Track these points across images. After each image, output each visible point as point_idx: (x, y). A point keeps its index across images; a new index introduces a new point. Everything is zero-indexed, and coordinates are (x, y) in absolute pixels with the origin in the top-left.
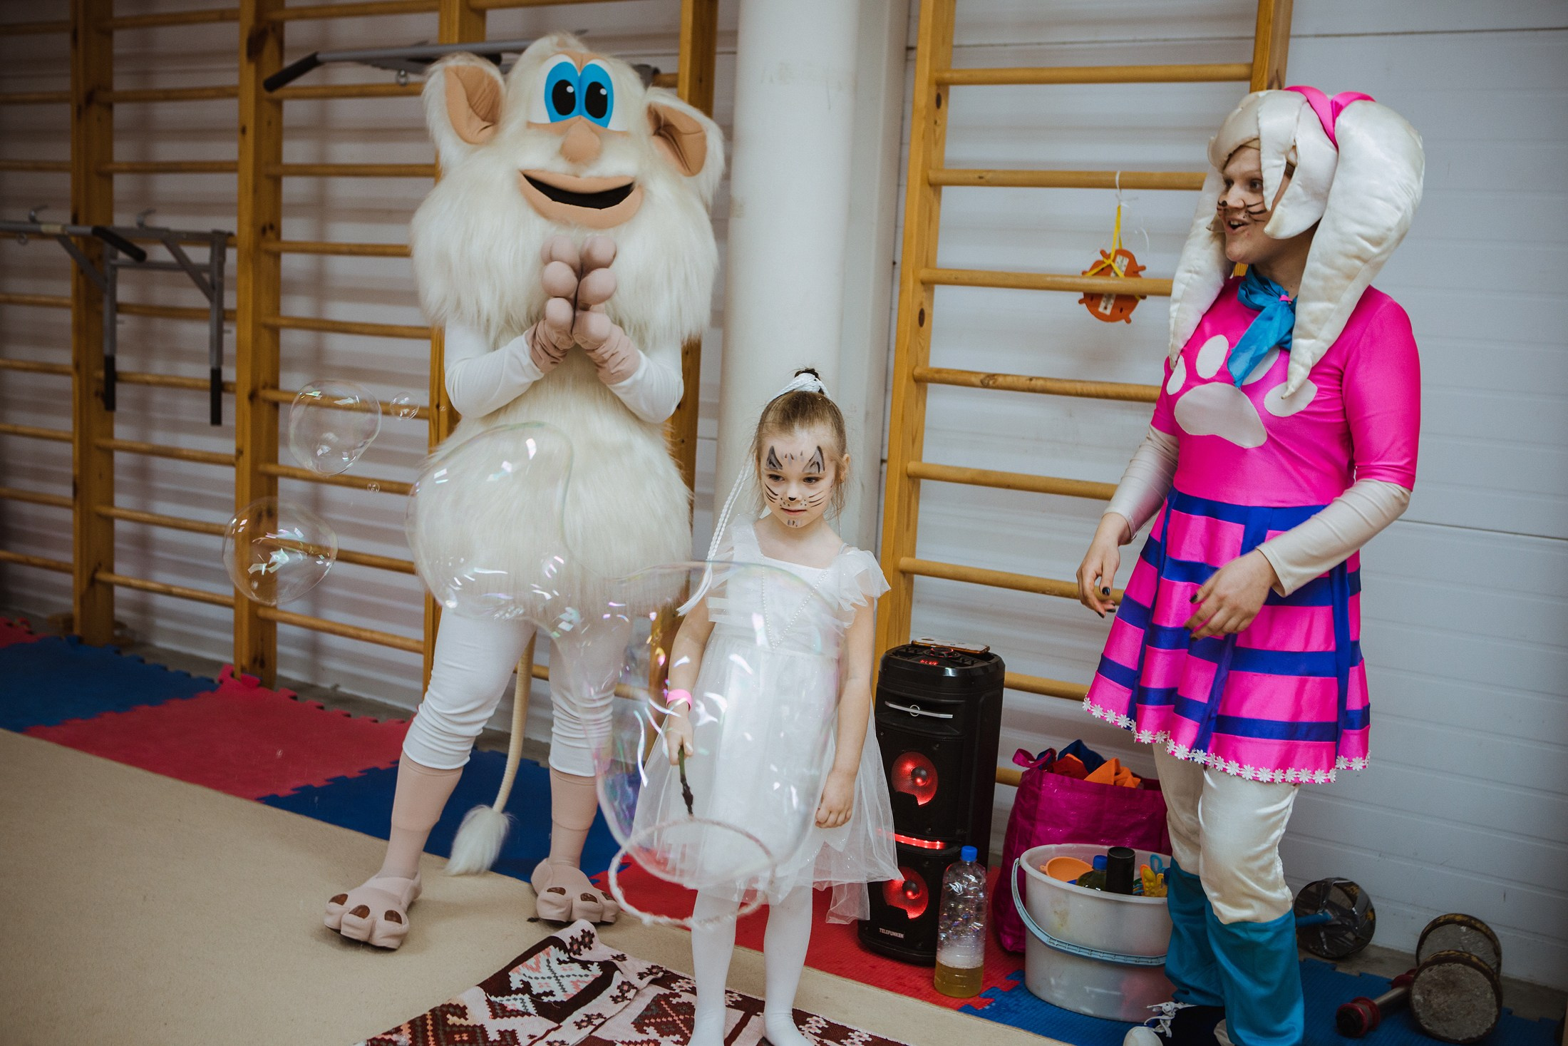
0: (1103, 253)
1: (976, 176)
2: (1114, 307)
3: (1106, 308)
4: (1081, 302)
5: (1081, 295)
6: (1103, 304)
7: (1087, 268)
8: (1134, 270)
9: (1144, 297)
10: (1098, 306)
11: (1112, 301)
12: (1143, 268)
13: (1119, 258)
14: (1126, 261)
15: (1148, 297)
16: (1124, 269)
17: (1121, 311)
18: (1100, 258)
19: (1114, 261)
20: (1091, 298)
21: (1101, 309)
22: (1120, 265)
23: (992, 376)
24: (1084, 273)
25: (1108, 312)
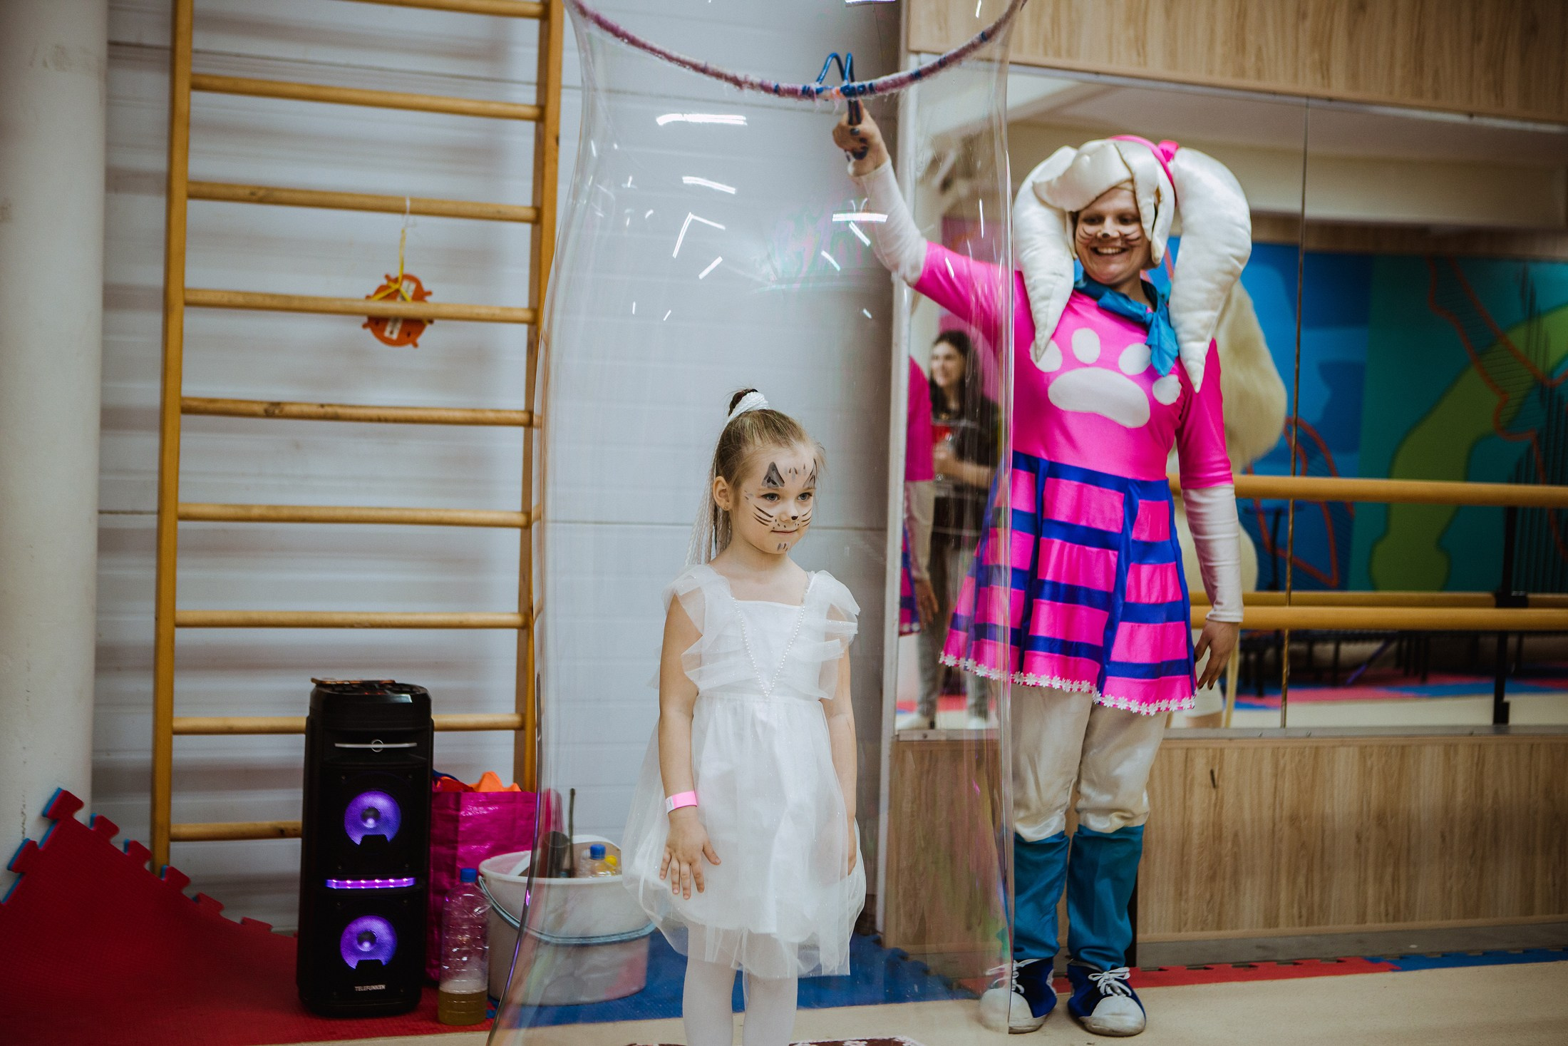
0: (387, 277)
1: (247, 192)
2: (401, 332)
3: (392, 332)
4: (365, 326)
5: (365, 319)
6: (388, 329)
7: (371, 292)
8: (420, 295)
9: (431, 322)
10: (383, 330)
11: (399, 326)
12: (429, 293)
13: (406, 283)
14: (413, 286)
15: (436, 322)
16: (411, 293)
17: (409, 335)
18: (384, 282)
19: (401, 285)
20: (376, 323)
21: (387, 334)
22: (408, 289)
23: (278, 404)
24: (368, 297)
25: (395, 336)
